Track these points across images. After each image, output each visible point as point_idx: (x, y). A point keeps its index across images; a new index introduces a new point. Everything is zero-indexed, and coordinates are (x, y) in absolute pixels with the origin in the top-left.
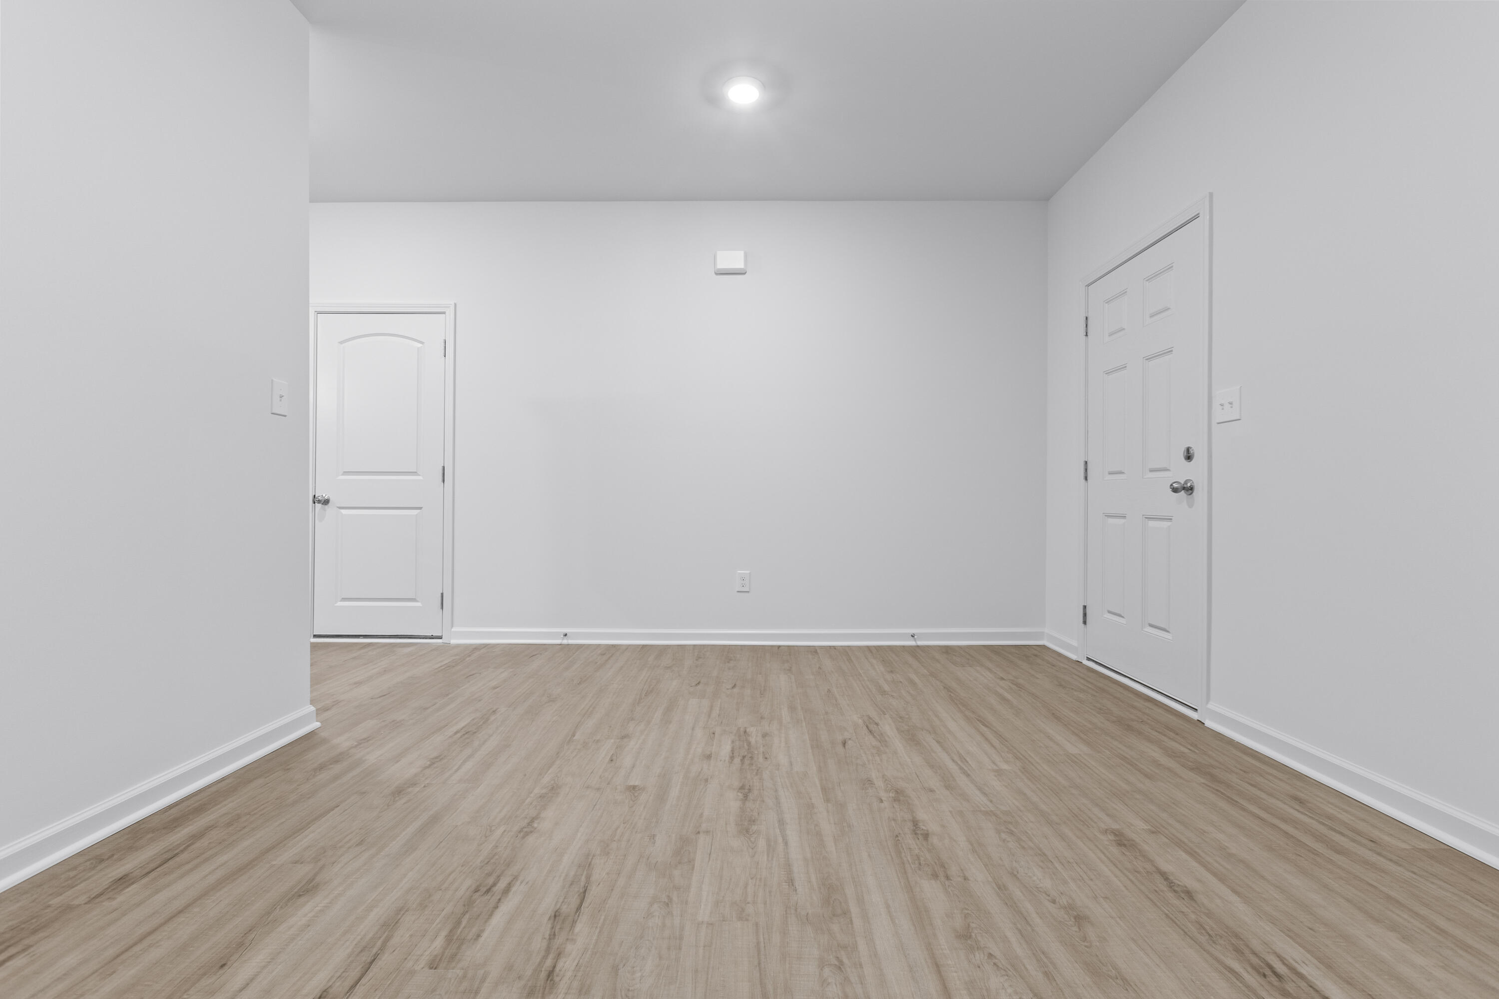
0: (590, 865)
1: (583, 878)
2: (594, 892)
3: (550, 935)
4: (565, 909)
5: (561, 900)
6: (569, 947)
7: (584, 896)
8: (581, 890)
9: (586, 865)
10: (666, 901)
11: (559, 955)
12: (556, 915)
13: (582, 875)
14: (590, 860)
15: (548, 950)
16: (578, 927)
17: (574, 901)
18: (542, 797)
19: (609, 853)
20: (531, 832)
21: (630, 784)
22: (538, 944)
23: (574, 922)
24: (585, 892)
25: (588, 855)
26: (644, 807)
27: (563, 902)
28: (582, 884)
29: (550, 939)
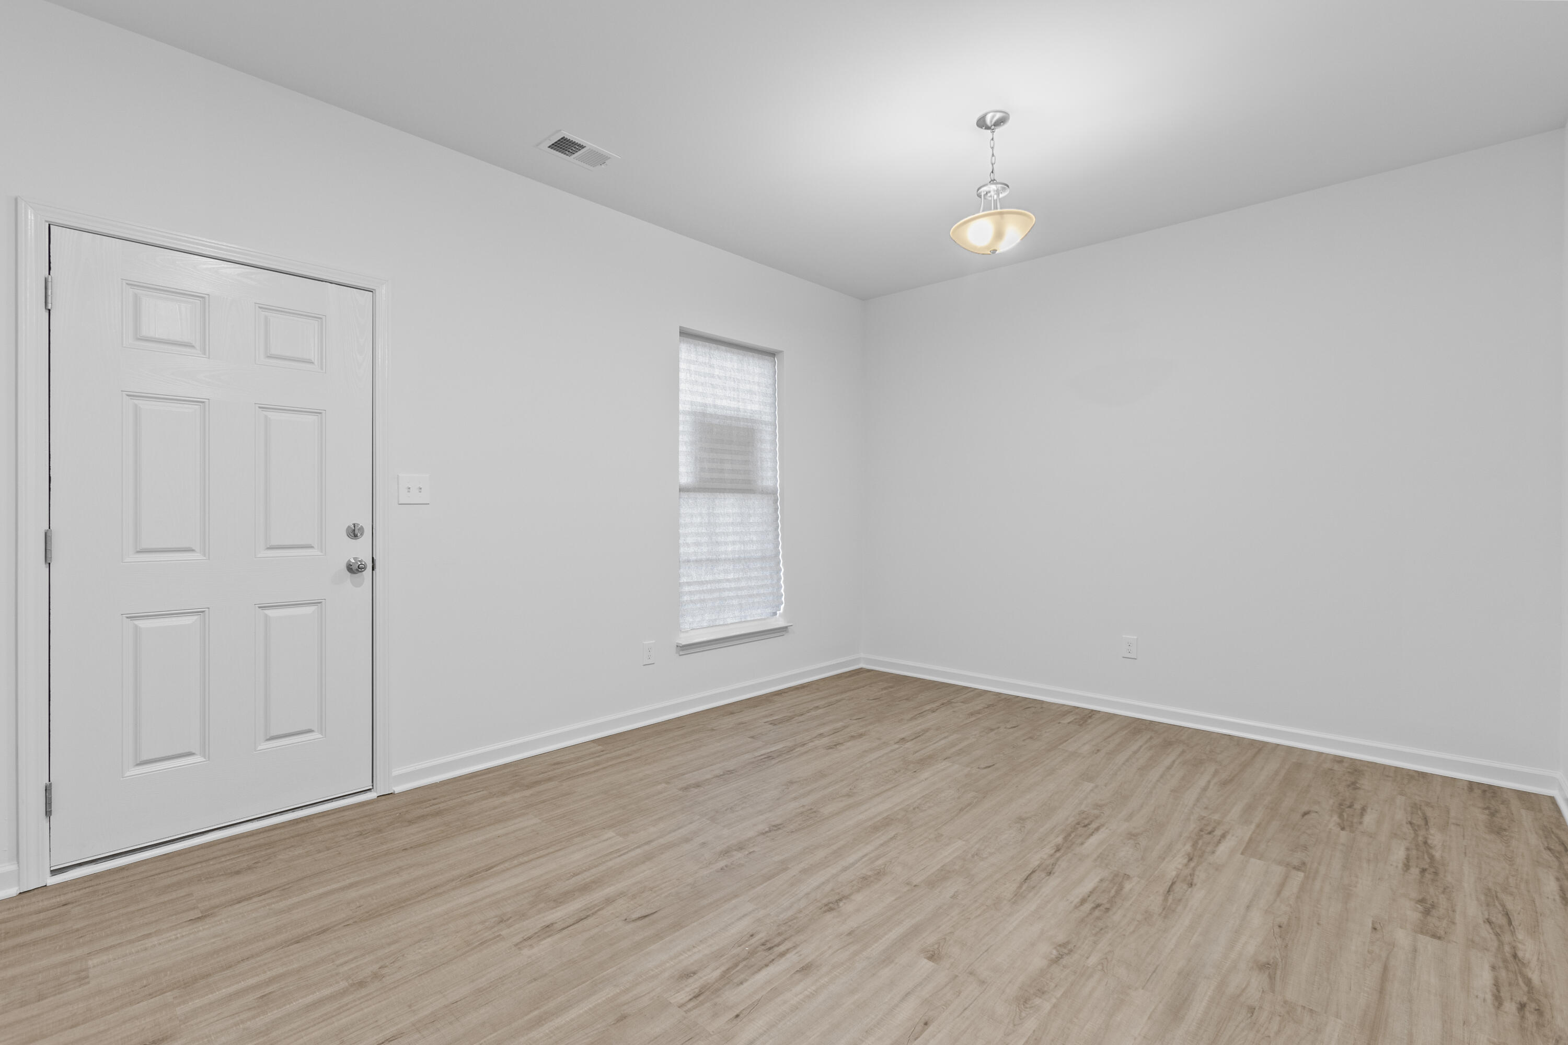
0: (1016, 895)
1: (1024, 888)
2: (1020, 877)
3: (1055, 865)
4: (1043, 875)
5: (1044, 880)
6: (1045, 857)
7: (1027, 877)
8: (1028, 881)
9: (1018, 897)
10: (976, 856)
11: (1052, 856)
12: (1050, 874)
13: (1025, 890)
14: (1014, 898)
15: (1058, 859)
16: (1037, 863)
17: (1035, 877)
18: (1041, 992)
19: (997, 898)
20: (1060, 946)
21: (933, 964)
22: (1063, 864)
23: (1039, 866)
24: (1026, 879)
25: (1014, 903)
26: (939, 927)
27: (1043, 879)
28: (1026, 884)
29: (1056, 864)
